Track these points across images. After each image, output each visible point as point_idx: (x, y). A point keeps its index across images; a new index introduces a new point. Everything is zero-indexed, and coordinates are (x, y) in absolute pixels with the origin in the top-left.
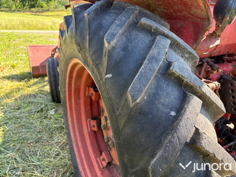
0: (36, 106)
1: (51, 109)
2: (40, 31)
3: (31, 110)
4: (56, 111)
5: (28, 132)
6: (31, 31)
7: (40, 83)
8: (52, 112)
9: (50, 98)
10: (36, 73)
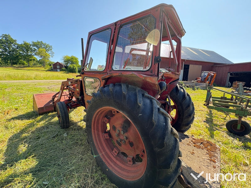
0: (52, 134)
1: (64, 133)
2: (25, 81)
3: (49, 137)
4: (67, 134)
5: (55, 151)
6: (17, 81)
7: (46, 118)
8: (65, 135)
9: (59, 126)
10: (42, 112)
